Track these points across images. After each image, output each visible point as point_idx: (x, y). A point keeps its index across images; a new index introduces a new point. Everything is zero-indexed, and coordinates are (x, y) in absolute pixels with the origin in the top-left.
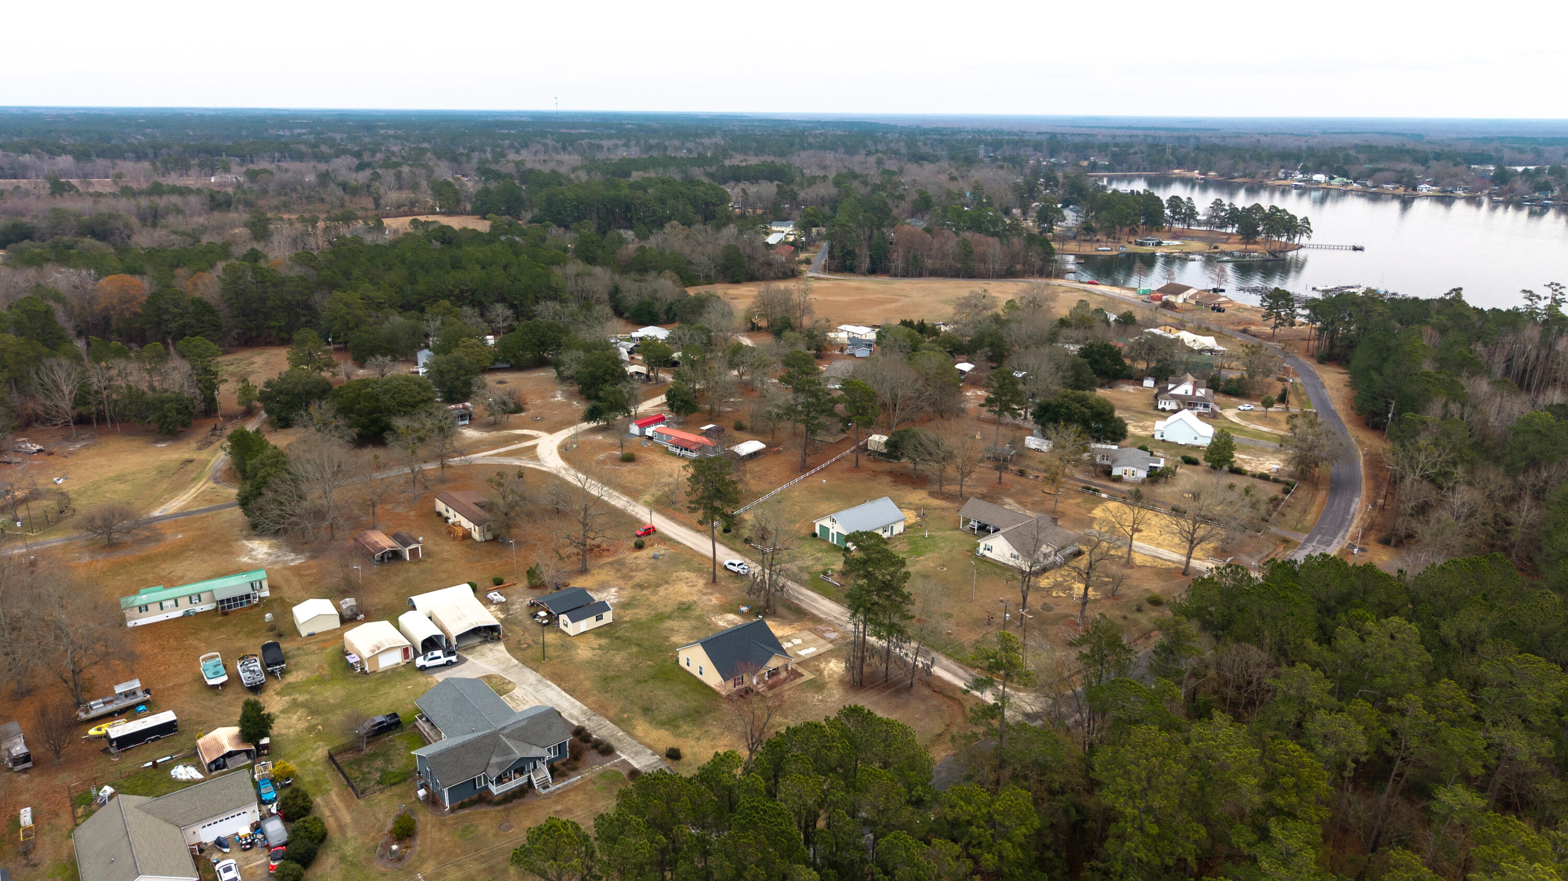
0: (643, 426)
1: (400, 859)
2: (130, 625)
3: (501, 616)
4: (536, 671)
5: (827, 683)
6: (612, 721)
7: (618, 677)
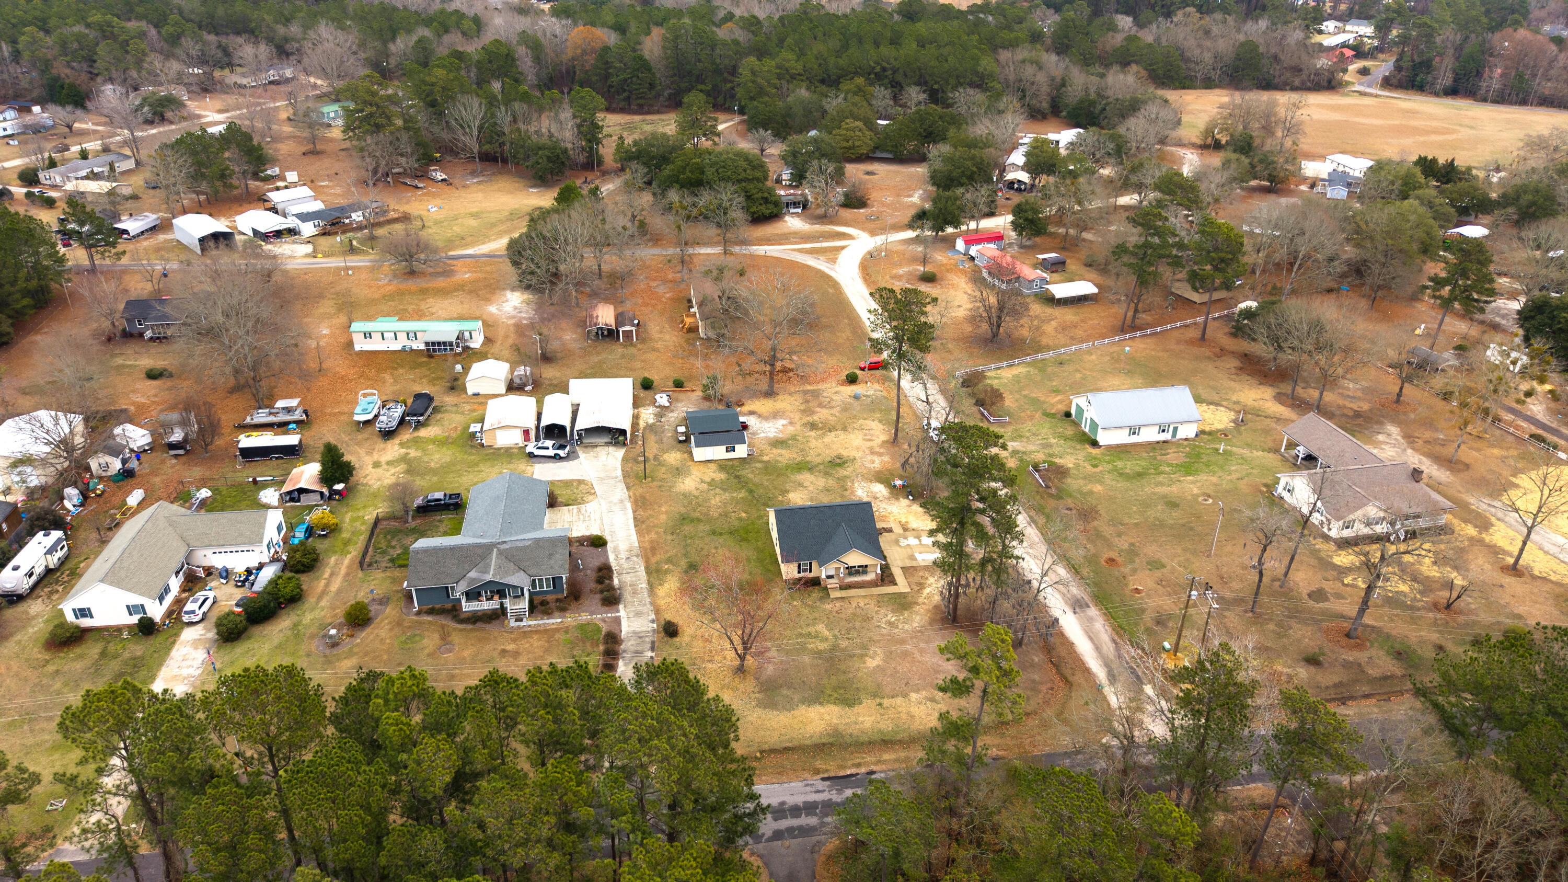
0: (968, 243)
1: (334, 645)
2: (357, 348)
3: (651, 421)
4: (628, 488)
5: (917, 603)
6: (647, 569)
7: (699, 520)
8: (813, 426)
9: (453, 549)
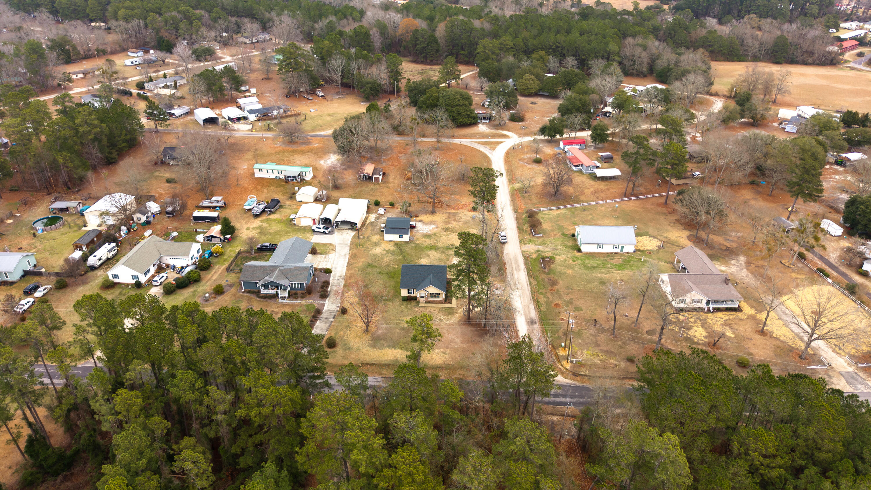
0: (565, 144)
1: (207, 301)
2: (256, 176)
3: (373, 220)
4: (350, 249)
5: (456, 313)
6: (345, 285)
7: (376, 267)
8: (447, 230)
9: (261, 266)
